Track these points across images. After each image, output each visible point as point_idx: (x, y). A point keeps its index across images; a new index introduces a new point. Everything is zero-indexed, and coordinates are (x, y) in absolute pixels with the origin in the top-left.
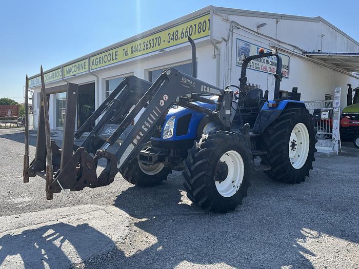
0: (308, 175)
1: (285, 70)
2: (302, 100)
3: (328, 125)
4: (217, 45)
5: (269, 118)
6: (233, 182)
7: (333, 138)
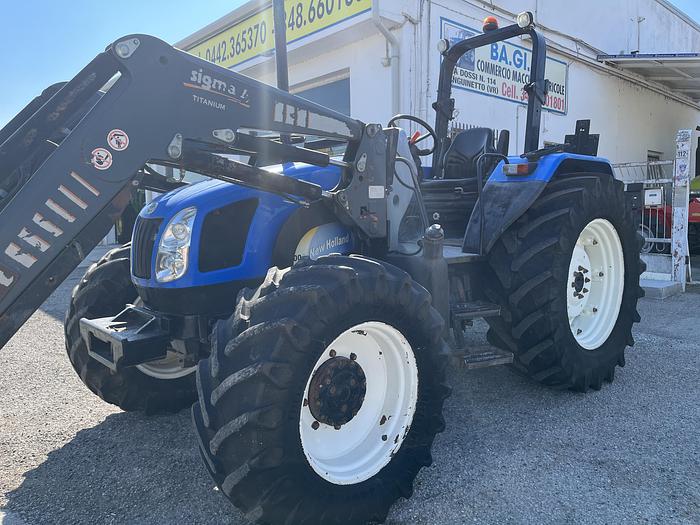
0: (621, 363)
1: (559, 96)
2: (603, 153)
3: (661, 221)
4: (394, 33)
5: (506, 206)
6: (383, 420)
7: (673, 252)
